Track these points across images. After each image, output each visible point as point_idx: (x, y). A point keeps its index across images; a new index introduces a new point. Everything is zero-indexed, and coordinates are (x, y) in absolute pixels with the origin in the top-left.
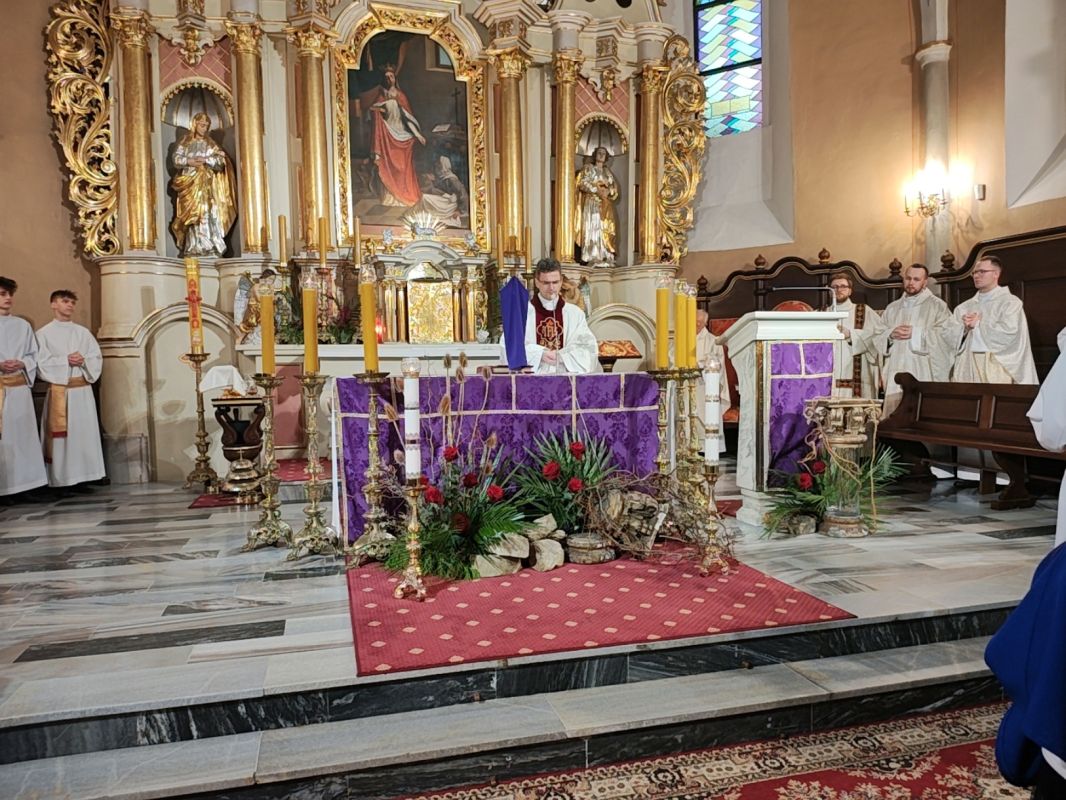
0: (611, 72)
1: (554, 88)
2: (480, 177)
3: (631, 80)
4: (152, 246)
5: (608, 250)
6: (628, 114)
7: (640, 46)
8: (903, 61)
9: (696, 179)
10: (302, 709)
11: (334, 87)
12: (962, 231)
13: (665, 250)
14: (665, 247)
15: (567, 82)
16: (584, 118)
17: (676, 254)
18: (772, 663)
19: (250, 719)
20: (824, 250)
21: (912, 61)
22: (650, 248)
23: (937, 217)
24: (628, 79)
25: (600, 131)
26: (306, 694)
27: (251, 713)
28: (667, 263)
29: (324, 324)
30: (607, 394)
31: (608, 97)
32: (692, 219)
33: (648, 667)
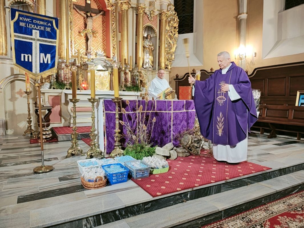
0: (153, 12)
1: (137, 15)
2: (114, 40)
3: (158, 15)
4: (6, 55)
5: (151, 65)
6: (157, 25)
7: (161, 5)
8: (234, 18)
9: (175, 46)
10: (135, 210)
11: (69, 7)
12: (249, 65)
13: (166, 66)
14: (166, 65)
15: (141, 13)
16: (145, 25)
17: (169, 67)
18: (254, 183)
19: (120, 216)
20: (212, 68)
21: (236, 18)
22: (163, 65)
23: (242, 60)
24: (157, 15)
25: (148, 29)
26: (137, 205)
27: (120, 213)
28: (167, 70)
29: (68, 83)
30: (181, 106)
31: (152, 19)
32: (174, 57)
33: (226, 187)
